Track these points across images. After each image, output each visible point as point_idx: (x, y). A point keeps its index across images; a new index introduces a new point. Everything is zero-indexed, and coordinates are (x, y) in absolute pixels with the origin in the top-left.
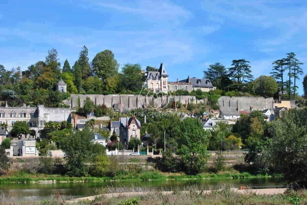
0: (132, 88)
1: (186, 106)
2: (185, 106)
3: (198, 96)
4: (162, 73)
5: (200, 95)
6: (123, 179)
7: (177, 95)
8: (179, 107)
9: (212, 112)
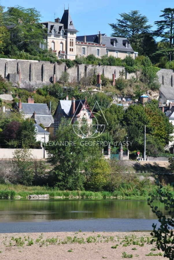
0: (29, 48)
1: (114, 83)
2: (112, 82)
3: (130, 67)
4: (69, 27)
5: (132, 66)
6: (127, 195)
7: (99, 65)
8: (104, 84)
9: (150, 93)
